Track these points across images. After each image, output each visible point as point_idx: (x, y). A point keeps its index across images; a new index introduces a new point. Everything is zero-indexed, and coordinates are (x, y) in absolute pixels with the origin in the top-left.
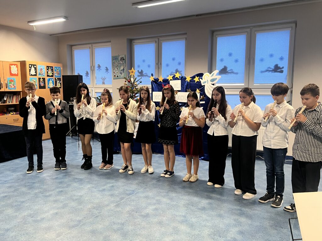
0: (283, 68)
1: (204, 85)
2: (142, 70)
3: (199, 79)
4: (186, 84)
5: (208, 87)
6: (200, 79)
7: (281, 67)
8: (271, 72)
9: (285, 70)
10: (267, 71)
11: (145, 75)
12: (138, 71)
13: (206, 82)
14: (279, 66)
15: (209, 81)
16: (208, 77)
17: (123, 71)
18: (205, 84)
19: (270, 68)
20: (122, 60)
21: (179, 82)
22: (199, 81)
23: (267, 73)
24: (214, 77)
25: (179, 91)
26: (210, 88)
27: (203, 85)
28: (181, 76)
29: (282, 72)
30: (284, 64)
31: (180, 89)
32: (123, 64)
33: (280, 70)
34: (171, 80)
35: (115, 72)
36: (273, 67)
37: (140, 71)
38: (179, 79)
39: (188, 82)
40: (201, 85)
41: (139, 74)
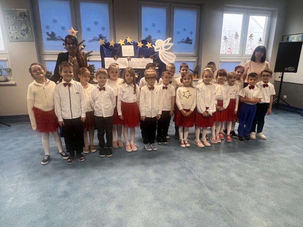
0: (192, 40)
1: (158, 52)
2: (53, 33)
3: (151, 45)
4: (138, 50)
5: (162, 53)
6: (153, 46)
7: (191, 39)
8: (184, 43)
9: (194, 42)
10: (182, 42)
11: (58, 38)
12: (47, 33)
13: (160, 48)
14: (190, 38)
15: (163, 48)
16: (161, 44)
17: (26, 32)
18: (160, 51)
19: (184, 40)
20: (23, 17)
21: (132, 47)
22: (152, 47)
23: (182, 44)
24: (168, 44)
25: (132, 57)
26: (165, 54)
27: (156, 51)
28: (133, 42)
29: (191, 43)
30: (193, 37)
31: (133, 55)
32: (25, 22)
33: (190, 42)
34: (123, 45)
35: (12, 32)
36: (185, 39)
37: (50, 33)
38: (130, 44)
39: (140, 47)
40: (154, 51)
41: (49, 37)
